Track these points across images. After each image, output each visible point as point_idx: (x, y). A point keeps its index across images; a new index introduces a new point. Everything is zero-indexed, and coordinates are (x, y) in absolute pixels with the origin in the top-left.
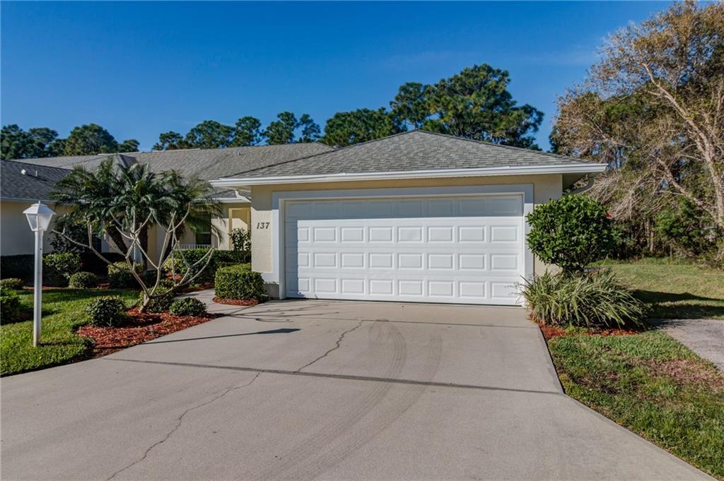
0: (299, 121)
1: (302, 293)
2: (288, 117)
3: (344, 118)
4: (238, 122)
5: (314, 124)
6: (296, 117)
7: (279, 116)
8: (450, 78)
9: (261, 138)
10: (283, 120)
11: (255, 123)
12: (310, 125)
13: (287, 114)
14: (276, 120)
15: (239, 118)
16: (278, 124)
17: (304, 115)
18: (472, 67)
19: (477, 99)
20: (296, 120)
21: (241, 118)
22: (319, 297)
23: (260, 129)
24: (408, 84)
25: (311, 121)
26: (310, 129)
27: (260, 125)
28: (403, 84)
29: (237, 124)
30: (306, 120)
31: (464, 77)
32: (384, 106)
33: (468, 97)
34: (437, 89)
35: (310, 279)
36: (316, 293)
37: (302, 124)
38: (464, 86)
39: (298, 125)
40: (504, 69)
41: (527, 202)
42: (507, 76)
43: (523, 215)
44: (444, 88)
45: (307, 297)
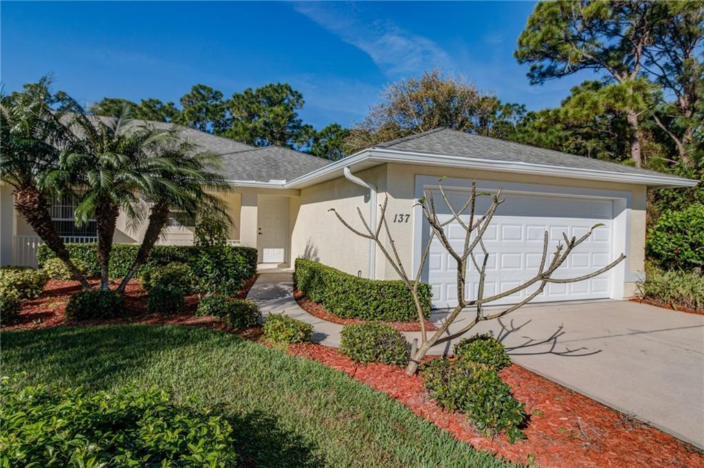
6: (50, 92)
7: (25, 87)
8: (258, 88)
14: (21, 91)
17: (60, 92)
18: (275, 84)
19: (285, 112)
20: (50, 96)
22: (450, 307)
24: (200, 86)
25: (71, 99)
28: (196, 85)
30: (61, 97)
31: (272, 91)
32: (173, 102)
33: (275, 109)
34: (245, 96)
35: (442, 286)
36: (448, 301)
37: (58, 101)
38: (269, 98)
39: (52, 102)
40: (300, 92)
41: (628, 207)
42: (302, 98)
43: (613, 218)
44: (253, 96)
45: (438, 308)
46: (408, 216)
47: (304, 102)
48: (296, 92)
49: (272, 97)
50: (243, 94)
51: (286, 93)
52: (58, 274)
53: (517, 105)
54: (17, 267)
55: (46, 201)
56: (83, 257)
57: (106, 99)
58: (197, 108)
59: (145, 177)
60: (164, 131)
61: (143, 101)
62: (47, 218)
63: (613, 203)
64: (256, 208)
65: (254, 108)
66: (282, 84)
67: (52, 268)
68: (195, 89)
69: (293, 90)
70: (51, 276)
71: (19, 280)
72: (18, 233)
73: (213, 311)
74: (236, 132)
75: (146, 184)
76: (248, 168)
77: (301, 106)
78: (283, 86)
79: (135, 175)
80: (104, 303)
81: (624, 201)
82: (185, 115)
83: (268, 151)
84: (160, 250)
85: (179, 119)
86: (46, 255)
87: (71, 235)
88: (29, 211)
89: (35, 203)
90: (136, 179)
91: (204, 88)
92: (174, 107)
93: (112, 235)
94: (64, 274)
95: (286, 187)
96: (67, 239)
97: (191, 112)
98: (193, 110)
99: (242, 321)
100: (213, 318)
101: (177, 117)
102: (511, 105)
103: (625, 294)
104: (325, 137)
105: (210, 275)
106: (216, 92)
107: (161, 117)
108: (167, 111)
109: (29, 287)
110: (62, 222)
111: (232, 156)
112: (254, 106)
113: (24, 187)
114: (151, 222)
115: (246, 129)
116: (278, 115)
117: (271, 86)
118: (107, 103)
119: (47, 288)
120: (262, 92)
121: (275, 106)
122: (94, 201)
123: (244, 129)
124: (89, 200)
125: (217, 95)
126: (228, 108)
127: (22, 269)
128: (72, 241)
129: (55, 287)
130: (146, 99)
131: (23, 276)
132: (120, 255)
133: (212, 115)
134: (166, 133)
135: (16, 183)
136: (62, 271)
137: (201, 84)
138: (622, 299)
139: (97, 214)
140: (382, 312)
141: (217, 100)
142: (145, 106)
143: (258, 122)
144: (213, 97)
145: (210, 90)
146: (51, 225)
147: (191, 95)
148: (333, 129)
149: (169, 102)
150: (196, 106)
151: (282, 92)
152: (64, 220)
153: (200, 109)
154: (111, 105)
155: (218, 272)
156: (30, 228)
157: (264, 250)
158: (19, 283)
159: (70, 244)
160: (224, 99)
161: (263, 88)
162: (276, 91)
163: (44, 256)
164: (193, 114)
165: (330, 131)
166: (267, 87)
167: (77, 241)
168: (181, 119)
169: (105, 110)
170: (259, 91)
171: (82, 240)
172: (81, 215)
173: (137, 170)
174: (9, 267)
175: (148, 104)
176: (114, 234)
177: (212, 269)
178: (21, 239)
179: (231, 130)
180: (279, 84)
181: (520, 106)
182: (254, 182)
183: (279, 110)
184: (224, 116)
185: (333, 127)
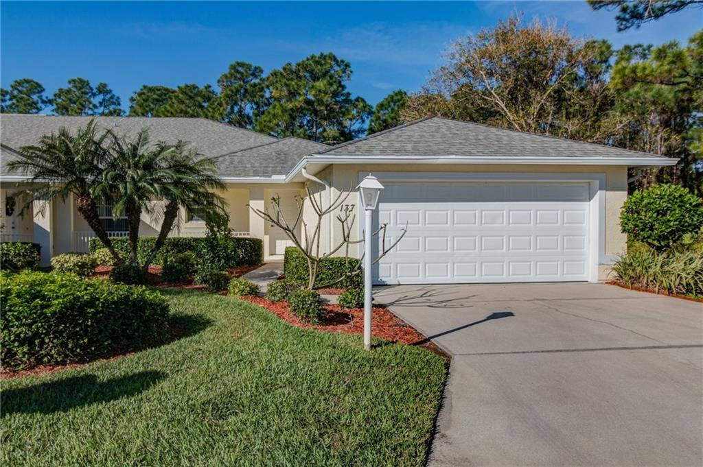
0: (95, 91)
1: (384, 279)
2: (82, 84)
3: (159, 92)
4: (13, 83)
5: (114, 95)
6: (91, 85)
7: (70, 82)
8: (298, 62)
9: (43, 106)
10: (75, 87)
11: (38, 88)
12: (109, 96)
13: (81, 81)
14: (66, 86)
15: (15, 80)
16: (69, 91)
17: (101, 84)
18: (318, 55)
19: (328, 86)
20: (92, 89)
21: (18, 80)
22: (401, 283)
23: (44, 95)
24: (238, 64)
25: (110, 91)
26: (109, 100)
27: (43, 90)
28: (233, 63)
29: (12, 86)
30: (103, 89)
31: (313, 64)
32: (210, 84)
33: (317, 84)
34: (283, 72)
35: (392, 265)
36: (398, 278)
37: (99, 94)
38: (311, 72)
39: (94, 95)
40: (346, 61)
41: (600, 189)
42: (349, 67)
43: (590, 201)
44: (292, 72)
45: (388, 284)
46: (353, 206)
47: (351, 72)
48: (342, 61)
49: (313, 70)
50: (282, 70)
51: (331, 64)
52: (104, 261)
53: (640, 46)
54: (77, 253)
55: (95, 204)
56: (122, 248)
57: (145, 87)
58: (234, 91)
59: (156, 185)
60: (172, 147)
61: (179, 87)
62: (96, 216)
63: (590, 185)
64: (263, 202)
65: (293, 86)
66: (325, 54)
67: (100, 256)
68: (233, 67)
69: (339, 59)
70: (99, 263)
71: (79, 262)
72: (74, 230)
73: (204, 280)
74: (274, 115)
75: (155, 189)
76: (256, 164)
77: (349, 77)
78: (325, 56)
79: (150, 184)
80: (132, 273)
81: (597, 183)
82: (222, 99)
83: (284, 144)
84: (179, 241)
85: (216, 104)
86: (95, 247)
87: (113, 230)
88: (85, 212)
89: (89, 206)
90: (149, 187)
91: (242, 65)
92: (211, 89)
93: (138, 227)
94: (109, 262)
95: (287, 181)
96: (110, 234)
97: (227, 96)
98: (229, 92)
99: (219, 285)
100: (204, 285)
101: (214, 102)
102: (633, 47)
103: (599, 277)
104: (386, 109)
105: (206, 257)
106: (256, 68)
107: (197, 104)
108: (204, 95)
109: (85, 268)
110: (106, 219)
111: (245, 153)
112: (293, 83)
113: (82, 194)
114: (166, 217)
115: (284, 110)
116: (320, 91)
117: (312, 57)
118: (145, 91)
119: (97, 270)
120: (303, 66)
121: (318, 80)
122: (125, 203)
123: (282, 112)
124: (121, 202)
125: (256, 72)
126: (268, 87)
127: (81, 254)
128: (114, 235)
129: (102, 271)
130: (183, 85)
131: (82, 258)
132: (148, 246)
133: (251, 97)
134: (172, 149)
135: (77, 192)
136: (107, 259)
137: (239, 61)
138: (596, 282)
139: (127, 212)
140: (321, 280)
141: (256, 77)
142: (182, 94)
143: (299, 102)
144: (253, 74)
145: (249, 67)
146: (99, 222)
147: (229, 75)
148: (396, 98)
149: (206, 85)
150: (233, 88)
151: (325, 64)
152: (107, 218)
153: (238, 91)
154: (149, 94)
155: (212, 254)
156: (86, 223)
157: (277, 241)
158: (80, 264)
159: (112, 237)
160: (264, 76)
161: (303, 61)
162: (318, 63)
163: (94, 247)
164: (229, 98)
165: (392, 101)
166: (308, 59)
167: (118, 235)
168: (218, 104)
169: (144, 100)
170: (299, 65)
171: (121, 234)
172: (117, 213)
173: (151, 179)
174: (72, 253)
175: (184, 90)
176: (140, 227)
177: (208, 252)
178: (77, 234)
179: (269, 113)
180: (322, 55)
181: (645, 46)
182: (258, 178)
183: (322, 85)
184: (262, 96)
185: (396, 94)
